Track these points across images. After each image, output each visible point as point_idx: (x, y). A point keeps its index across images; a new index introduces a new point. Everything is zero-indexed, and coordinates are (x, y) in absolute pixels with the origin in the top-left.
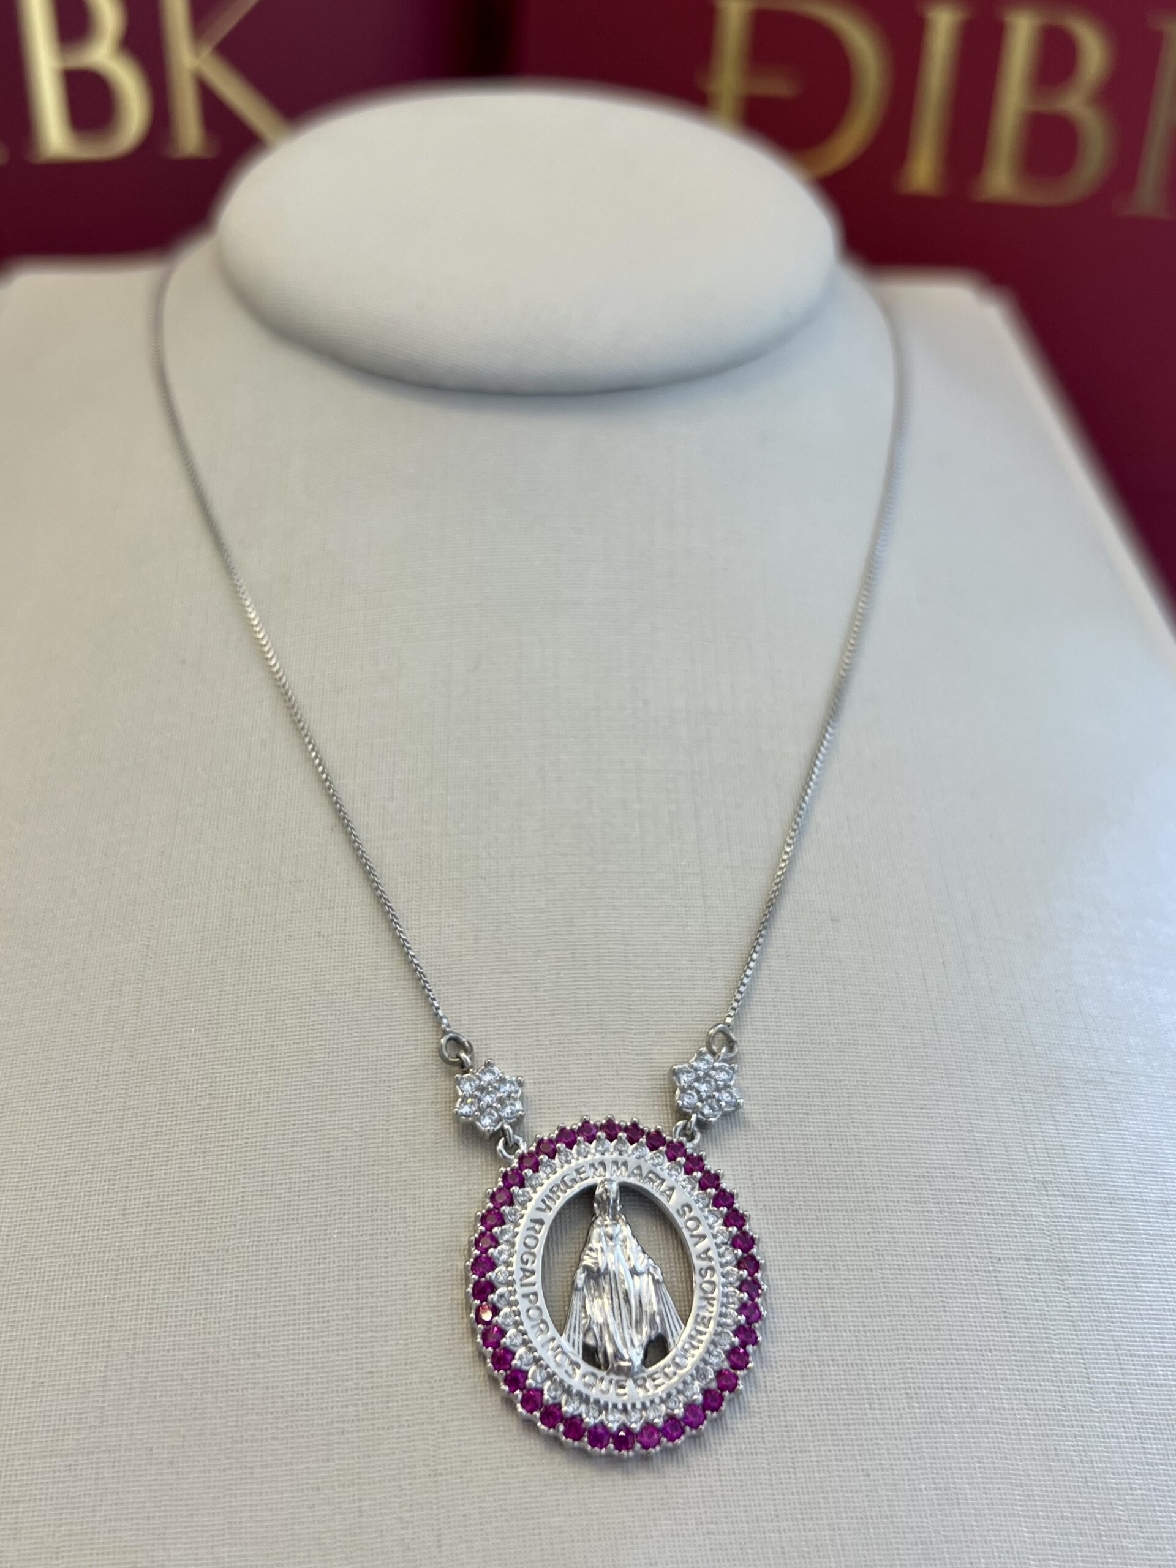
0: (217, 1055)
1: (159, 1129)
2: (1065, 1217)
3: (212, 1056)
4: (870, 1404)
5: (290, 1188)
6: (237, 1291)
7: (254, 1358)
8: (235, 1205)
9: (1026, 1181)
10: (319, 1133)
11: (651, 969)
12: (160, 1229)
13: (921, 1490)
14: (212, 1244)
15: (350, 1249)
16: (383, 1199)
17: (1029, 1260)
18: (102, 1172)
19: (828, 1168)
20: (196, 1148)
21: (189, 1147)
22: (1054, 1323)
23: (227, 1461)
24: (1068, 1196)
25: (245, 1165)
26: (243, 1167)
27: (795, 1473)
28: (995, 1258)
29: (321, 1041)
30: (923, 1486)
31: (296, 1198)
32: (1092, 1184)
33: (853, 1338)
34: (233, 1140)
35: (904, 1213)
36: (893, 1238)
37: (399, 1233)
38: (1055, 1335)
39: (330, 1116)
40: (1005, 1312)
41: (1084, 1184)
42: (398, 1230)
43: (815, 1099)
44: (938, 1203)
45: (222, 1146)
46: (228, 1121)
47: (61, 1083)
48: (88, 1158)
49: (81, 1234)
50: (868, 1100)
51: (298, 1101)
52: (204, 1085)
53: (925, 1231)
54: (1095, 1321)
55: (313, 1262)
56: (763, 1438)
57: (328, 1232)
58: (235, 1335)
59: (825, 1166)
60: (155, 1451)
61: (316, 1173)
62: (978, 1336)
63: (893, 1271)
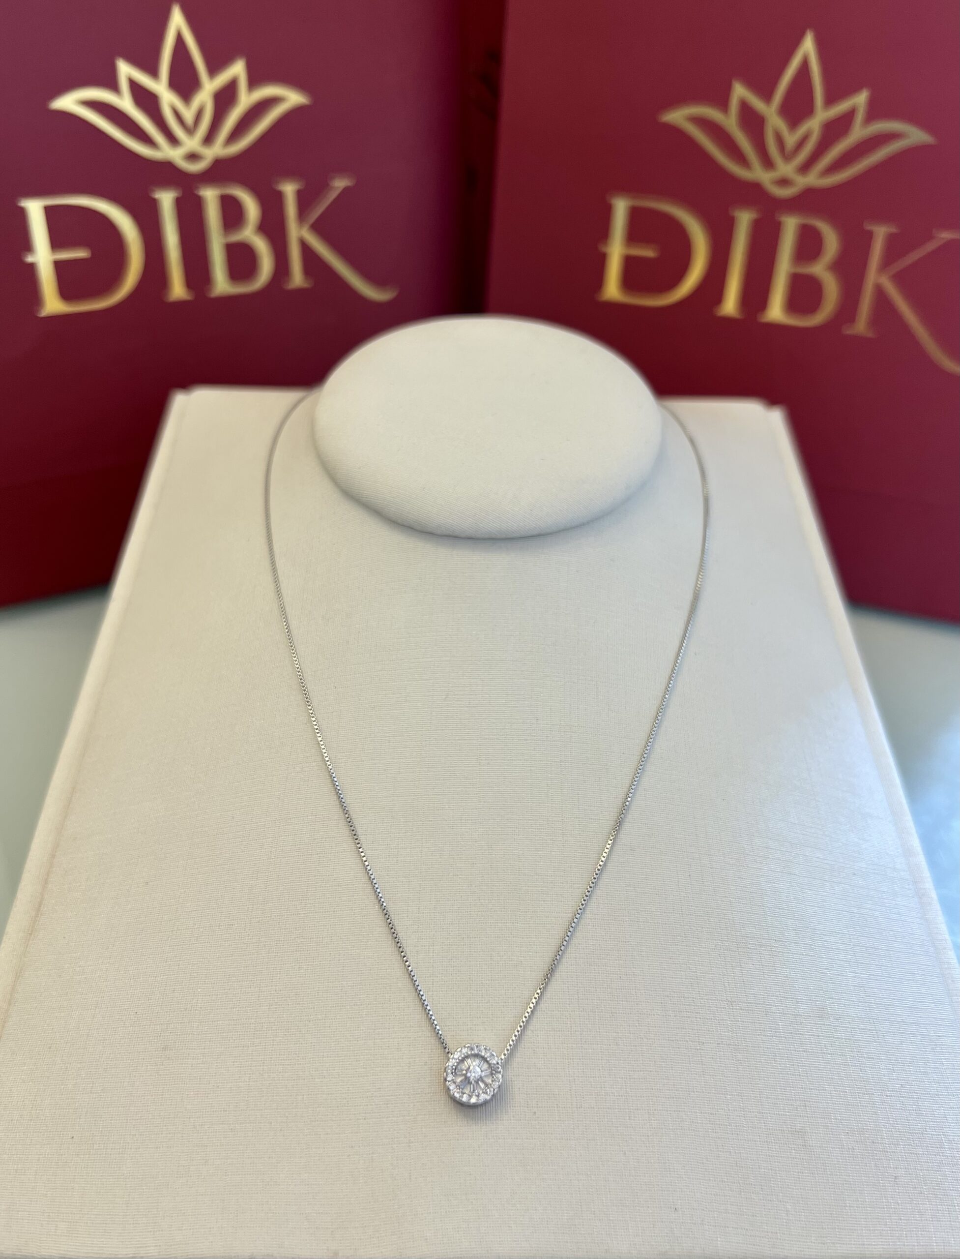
0: (306, 915)
1: (277, 954)
2: (741, 1021)
3: (303, 915)
4: (629, 1117)
5: (342, 989)
6: (314, 1042)
7: (322, 1078)
8: (314, 997)
9: (722, 1001)
10: (357, 960)
11: (532, 876)
12: (276, 1008)
13: (651, 1163)
14: (303, 1018)
15: (371, 1023)
16: (388, 997)
17: (719, 1044)
18: (247, 976)
19: (618, 990)
20: (295, 965)
21: (291, 965)
22: (729, 1078)
23: (307, 1131)
24: (744, 1010)
25: (319, 976)
26: (318, 977)
27: (588, 1151)
28: (701, 1042)
29: (359, 909)
30: (652, 1161)
31: (344, 995)
32: (757, 1003)
33: (623, 1082)
34: (313, 962)
35: (656, 1016)
36: (649, 1029)
37: (396, 1016)
38: (728, 1085)
39: (363, 951)
40: (703, 1072)
41: (753, 1003)
42: (395, 1014)
43: (614, 952)
44: (674, 1011)
45: (308, 965)
46: (311, 951)
47: (227, 926)
48: (241, 968)
49: (237, 1009)
50: (642, 953)
51: (347, 942)
52: (299, 931)
53: (666, 1026)
54: (750, 1078)
55: (352, 1029)
56: (574, 1131)
57: (360, 1013)
58: (313, 1066)
59: (617, 989)
60: (273, 1124)
61: (355, 982)
62: (688, 1084)
63: (647, 1048)
